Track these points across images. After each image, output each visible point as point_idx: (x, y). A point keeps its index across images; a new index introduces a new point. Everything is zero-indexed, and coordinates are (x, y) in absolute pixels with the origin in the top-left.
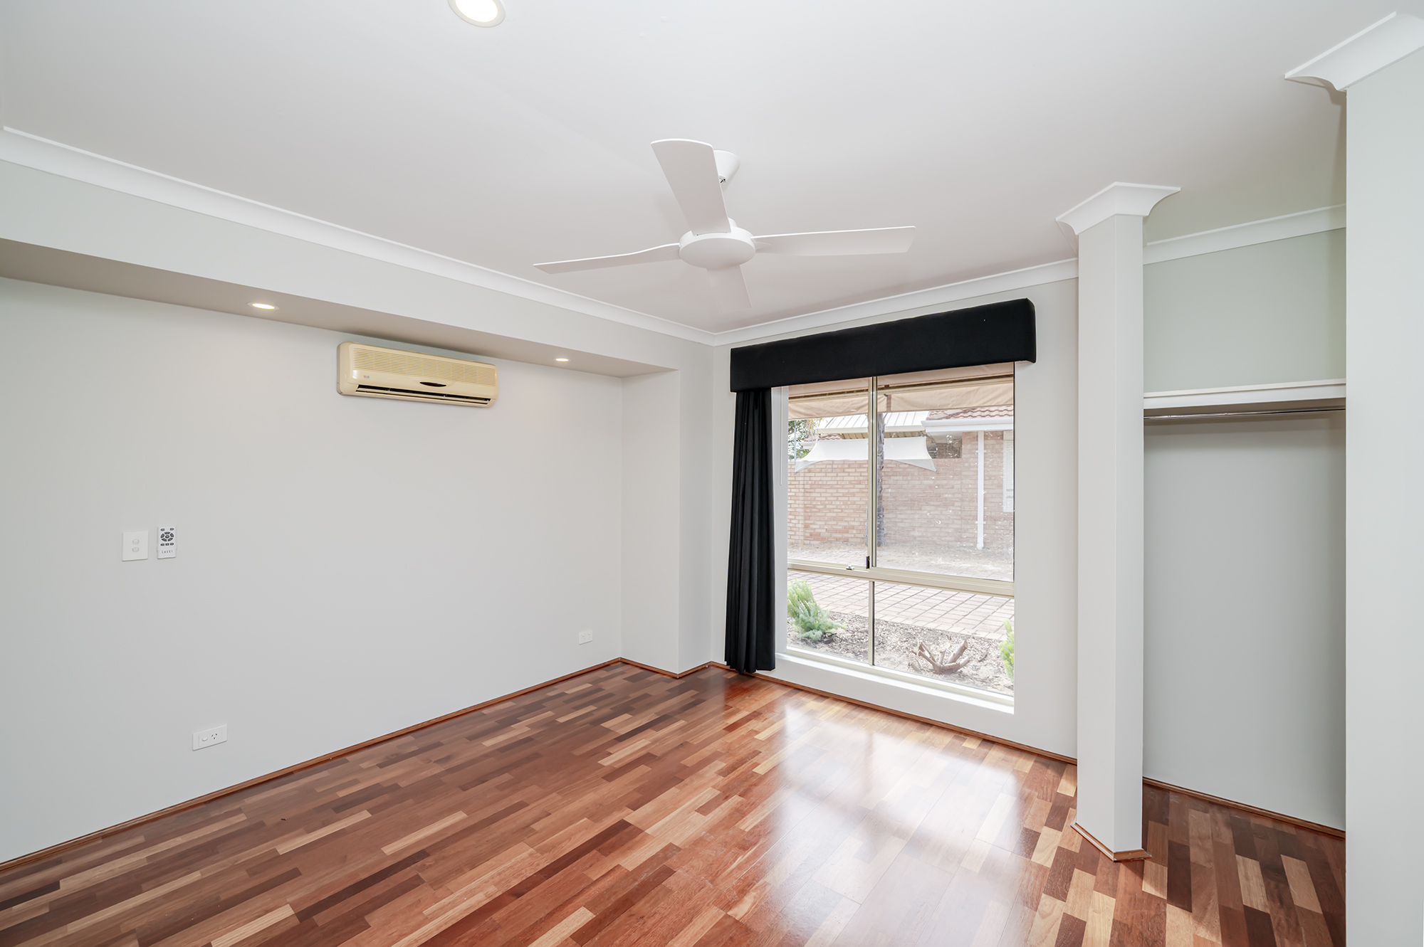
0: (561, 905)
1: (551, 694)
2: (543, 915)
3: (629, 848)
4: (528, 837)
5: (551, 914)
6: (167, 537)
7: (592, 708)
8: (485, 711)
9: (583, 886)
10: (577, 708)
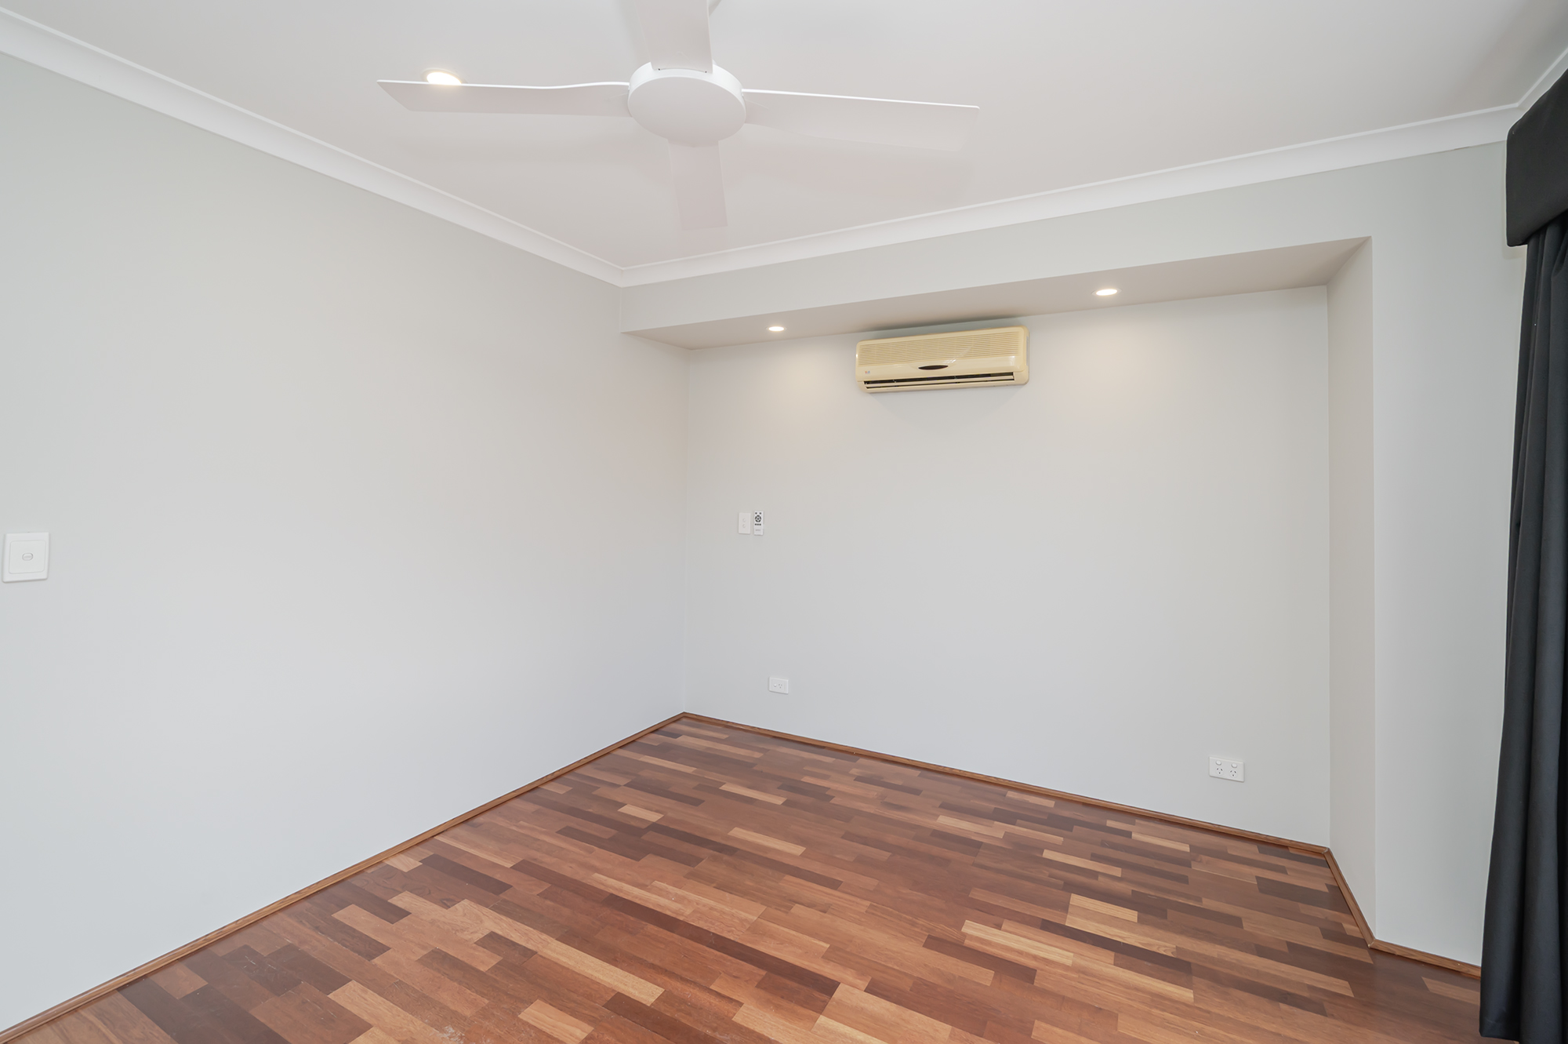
0: (666, 971)
1: (1110, 823)
2: (651, 960)
3: (778, 1007)
4: (776, 909)
5: (653, 966)
6: (758, 519)
7: (1117, 872)
8: (1011, 794)
9: (698, 980)
10: (1095, 857)
